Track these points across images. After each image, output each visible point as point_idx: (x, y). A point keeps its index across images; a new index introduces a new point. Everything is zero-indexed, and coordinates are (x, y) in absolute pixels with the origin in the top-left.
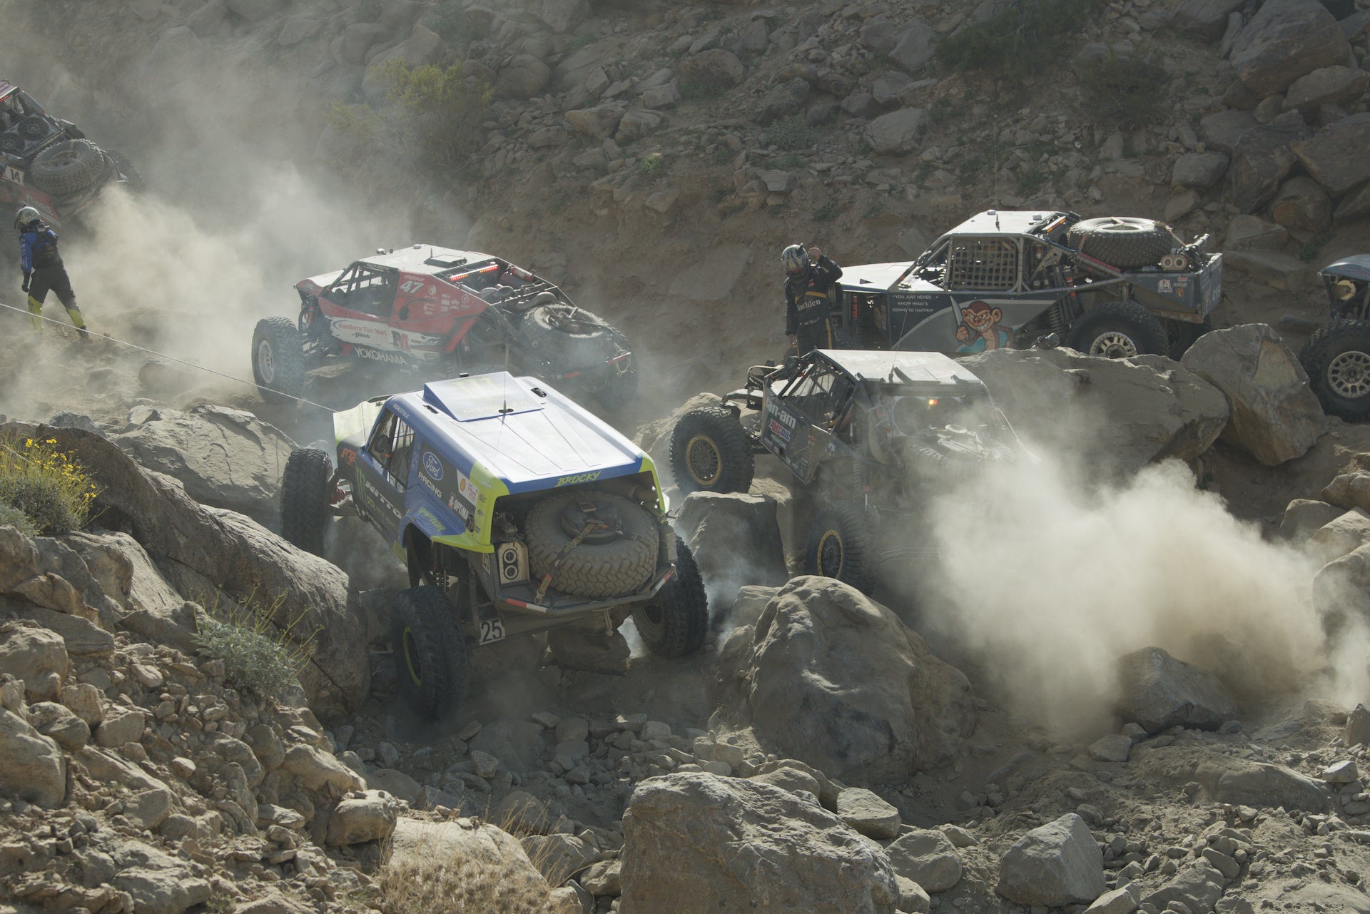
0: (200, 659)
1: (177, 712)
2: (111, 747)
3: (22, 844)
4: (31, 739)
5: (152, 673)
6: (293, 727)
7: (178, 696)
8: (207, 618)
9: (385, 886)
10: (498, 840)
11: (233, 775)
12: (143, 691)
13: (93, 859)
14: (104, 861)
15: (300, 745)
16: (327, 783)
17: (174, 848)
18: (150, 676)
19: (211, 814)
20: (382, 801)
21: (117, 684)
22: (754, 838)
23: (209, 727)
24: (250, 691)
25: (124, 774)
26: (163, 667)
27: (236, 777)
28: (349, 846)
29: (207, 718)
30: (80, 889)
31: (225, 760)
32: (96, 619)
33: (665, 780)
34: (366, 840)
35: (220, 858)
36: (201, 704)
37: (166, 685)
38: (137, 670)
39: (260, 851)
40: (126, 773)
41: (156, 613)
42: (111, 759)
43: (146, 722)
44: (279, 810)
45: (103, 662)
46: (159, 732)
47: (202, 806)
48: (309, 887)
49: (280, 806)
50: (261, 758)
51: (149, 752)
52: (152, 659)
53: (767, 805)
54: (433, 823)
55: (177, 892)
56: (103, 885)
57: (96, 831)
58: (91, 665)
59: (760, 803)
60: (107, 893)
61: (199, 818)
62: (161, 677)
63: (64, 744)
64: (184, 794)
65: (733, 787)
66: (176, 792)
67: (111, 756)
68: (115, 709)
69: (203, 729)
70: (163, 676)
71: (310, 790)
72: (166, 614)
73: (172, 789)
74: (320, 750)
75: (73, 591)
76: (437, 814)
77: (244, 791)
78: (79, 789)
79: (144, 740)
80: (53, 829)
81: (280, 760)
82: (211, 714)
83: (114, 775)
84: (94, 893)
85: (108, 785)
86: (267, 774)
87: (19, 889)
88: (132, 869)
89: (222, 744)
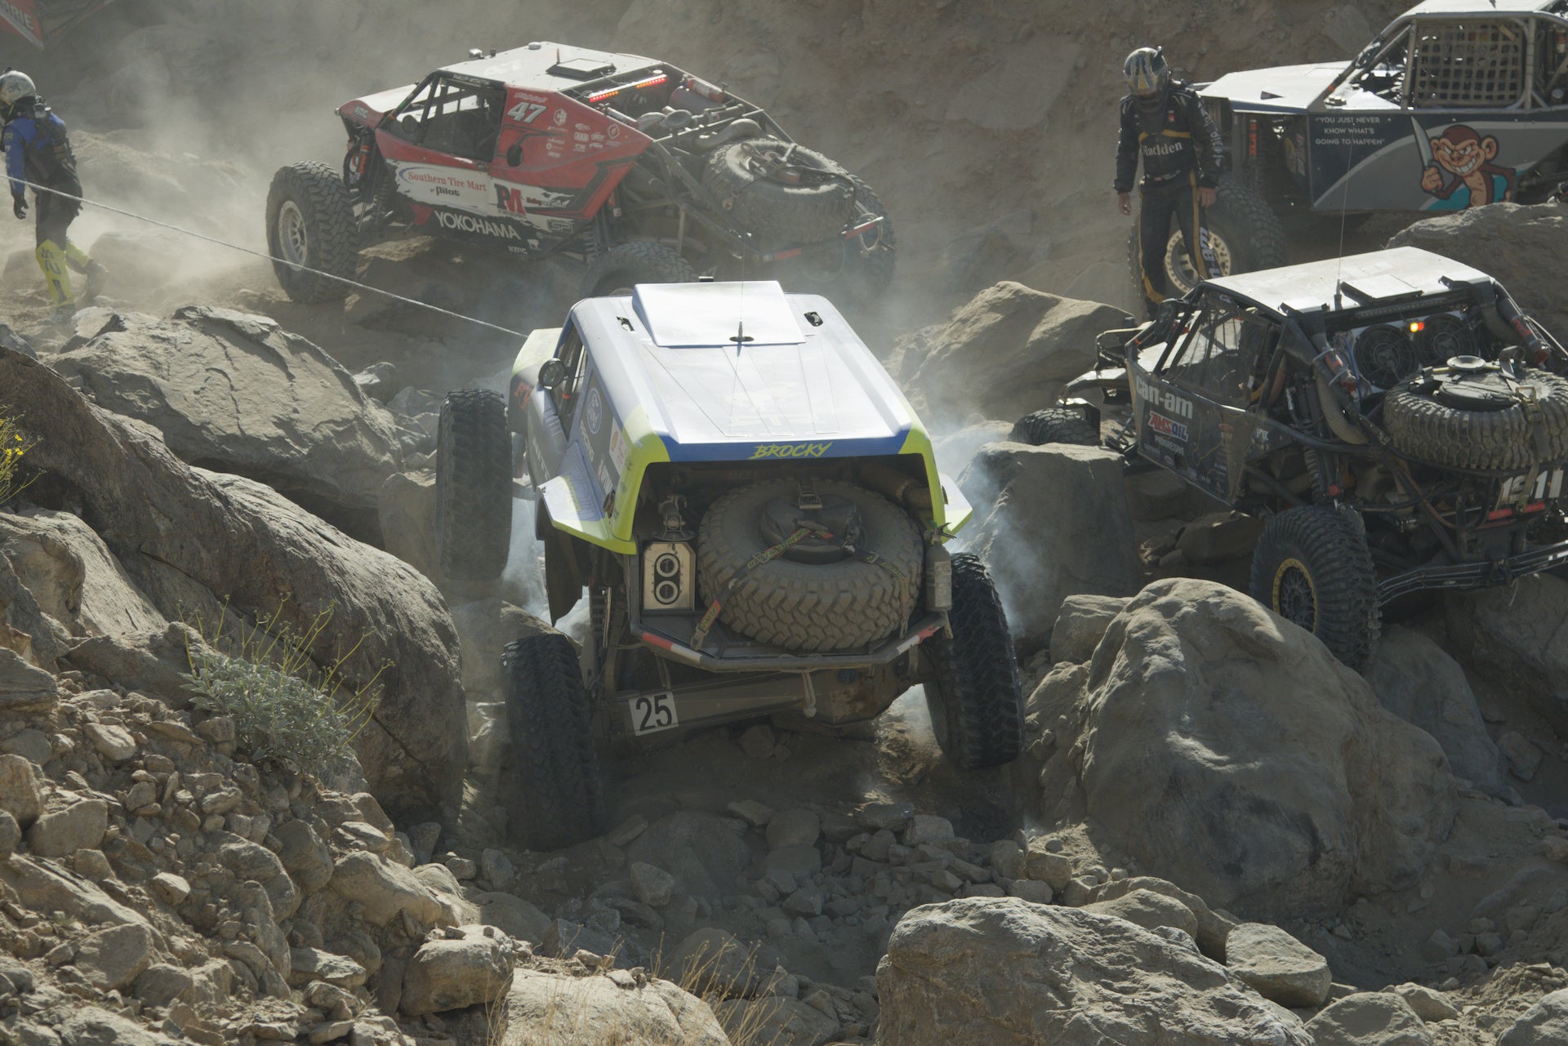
0: (196, 715)
1: (159, 800)
2: (54, 856)
5: (118, 737)
6: (346, 823)
7: (161, 774)
8: (206, 649)
10: (676, 1006)
11: (250, 901)
12: (105, 767)
13: (28, 1036)
14: (46, 1039)
15: (357, 853)
16: (401, 914)
17: (157, 1018)
18: (116, 742)
19: (216, 964)
20: (489, 942)
21: (63, 755)
22: (1091, 1003)
23: (210, 824)
24: (276, 766)
25: (75, 900)
26: (136, 727)
27: (255, 904)
28: (437, 1014)
29: (208, 809)
31: (237, 877)
32: (28, 651)
33: (945, 909)
34: (463, 1006)
35: (232, 1034)
36: (198, 787)
37: (141, 757)
38: (94, 732)
39: (295, 1024)
40: (79, 897)
41: (123, 641)
42: (54, 876)
43: (110, 816)
44: (325, 957)
45: (40, 720)
46: (131, 833)
47: (202, 951)
49: (326, 950)
50: (296, 874)
51: (115, 864)
52: (118, 715)
53: (1112, 950)
54: (572, 978)
57: (32, 991)
58: (21, 725)
59: (1099, 948)
61: (196, 969)
62: (134, 744)
64: (172, 931)
65: (1056, 921)
66: (160, 928)
67: (55, 872)
68: (61, 796)
69: (201, 826)
70: (137, 742)
71: (374, 925)
72: (140, 643)
73: (153, 924)
74: (389, 861)
76: (578, 964)
77: (268, 928)
79: (107, 844)
81: (325, 877)
82: (214, 802)
83: (57, 901)
85: (51, 917)
86: (305, 900)
89: (232, 851)
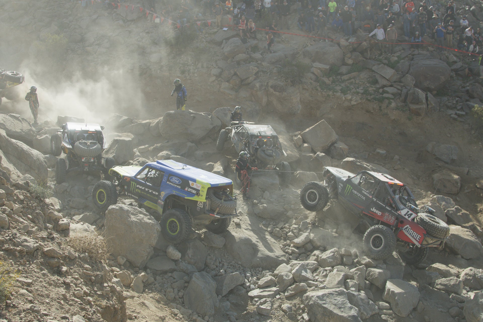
0: (31, 193)
1: (27, 205)
2: (16, 214)
3: (3, 239)
4: (2, 216)
5: (22, 197)
7: (27, 202)
8: (31, 184)
9: (70, 241)
10: (88, 226)
12: (20, 201)
13: (17, 241)
14: (19, 241)
15: (51, 211)
16: (56, 218)
17: (31, 237)
18: (21, 198)
19: (36, 227)
21: (15, 200)
22: (133, 218)
23: (34, 208)
24: (40, 199)
26: (24, 196)
27: (40, 219)
28: (61, 230)
30: (16, 248)
31: (37, 215)
32: (9, 185)
33: (115, 206)
34: (65, 230)
35: (39, 237)
36: (32, 203)
37: (25, 200)
38: (19, 196)
39: (47, 236)
40: (19, 220)
41: (21, 183)
43: (22, 208)
44: (48, 225)
45: (12, 195)
46: (24, 210)
47: (34, 226)
48: (57, 243)
49: (48, 223)
50: (44, 214)
51: (23, 215)
52: (21, 194)
53: (135, 211)
54: (76, 224)
55: (34, 247)
56: (20, 246)
57: (17, 235)
58: (10, 196)
60: (21, 249)
61: (34, 228)
62: (24, 198)
63: (8, 215)
64: (30, 223)
65: (129, 208)
67: (16, 217)
68: (15, 206)
69: (32, 209)
71: (53, 220)
72: (23, 183)
73: (28, 223)
74: (55, 211)
75: (5, 180)
76: (76, 222)
77: (41, 222)
78: (11, 225)
79: (21, 212)
80: (8, 235)
81: (48, 214)
82: (34, 205)
83: (17, 221)
84: (18, 248)
85: (16, 223)
86: (45, 218)
87: (4, 248)
88: (25, 243)
89: (37, 212)
